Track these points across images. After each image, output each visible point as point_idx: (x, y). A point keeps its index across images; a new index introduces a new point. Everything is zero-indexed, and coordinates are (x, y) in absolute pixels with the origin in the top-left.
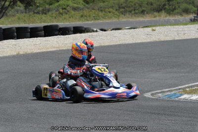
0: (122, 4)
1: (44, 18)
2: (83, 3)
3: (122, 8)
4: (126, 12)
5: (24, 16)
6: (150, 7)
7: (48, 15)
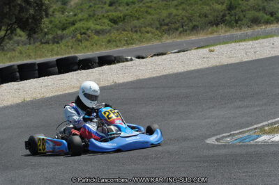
0: (163, 20)
1: (56, 49)
2: (109, 22)
3: (165, 25)
4: (170, 30)
5: (28, 49)
6: (204, 20)
7: (61, 44)
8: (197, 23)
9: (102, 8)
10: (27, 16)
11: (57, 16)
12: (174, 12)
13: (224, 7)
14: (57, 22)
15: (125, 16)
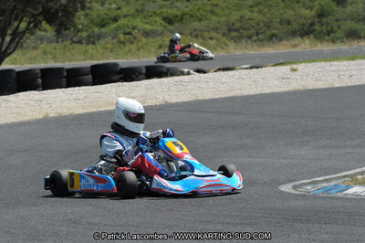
0: (233, 24)
1: (91, 51)
2: (162, 22)
3: (235, 31)
4: (241, 37)
5: (55, 49)
6: (285, 28)
7: (98, 46)
9: (154, 2)
10: (56, 7)
12: (247, 14)
13: (313, 13)
14: (95, 16)
15: (183, 15)
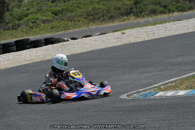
0: (90, 12)
2: (52, 14)
3: (91, 16)
4: (94, 19)
6: (118, 12)
7: (18, 30)
8: (113, 14)
9: (47, 4)
11: (15, 11)
12: (97, 6)
13: (132, 2)
14: (15, 15)
15: (63, 10)
